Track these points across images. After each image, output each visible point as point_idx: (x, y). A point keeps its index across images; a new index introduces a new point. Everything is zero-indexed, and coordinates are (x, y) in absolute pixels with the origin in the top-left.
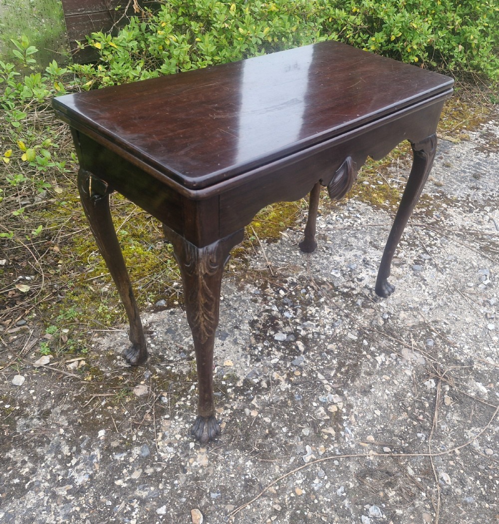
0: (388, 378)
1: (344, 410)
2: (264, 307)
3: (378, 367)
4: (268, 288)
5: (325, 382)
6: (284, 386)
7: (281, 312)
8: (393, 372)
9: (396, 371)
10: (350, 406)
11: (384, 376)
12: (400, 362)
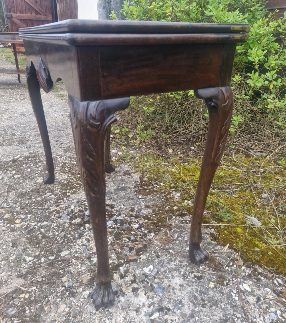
0: (11, 258)
1: (12, 226)
2: (124, 214)
3: (25, 256)
4: (145, 220)
5: (39, 224)
6: (53, 208)
7: (115, 221)
8: (12, 264)
9: (11, 267)
10: (13, 230)
11: (14, 256)
12: (16, 273)
